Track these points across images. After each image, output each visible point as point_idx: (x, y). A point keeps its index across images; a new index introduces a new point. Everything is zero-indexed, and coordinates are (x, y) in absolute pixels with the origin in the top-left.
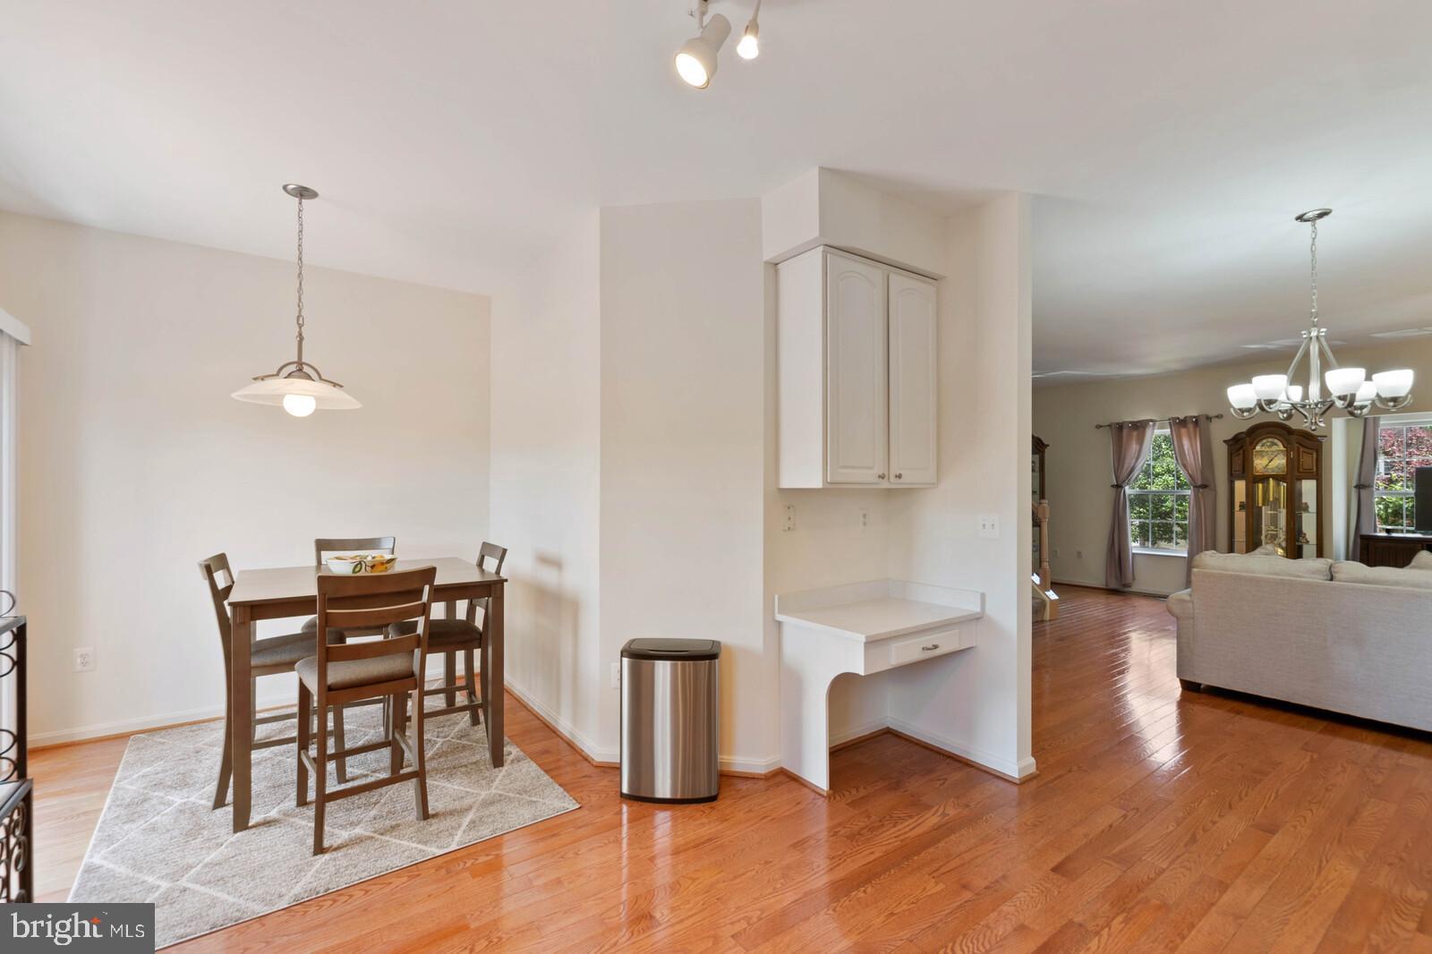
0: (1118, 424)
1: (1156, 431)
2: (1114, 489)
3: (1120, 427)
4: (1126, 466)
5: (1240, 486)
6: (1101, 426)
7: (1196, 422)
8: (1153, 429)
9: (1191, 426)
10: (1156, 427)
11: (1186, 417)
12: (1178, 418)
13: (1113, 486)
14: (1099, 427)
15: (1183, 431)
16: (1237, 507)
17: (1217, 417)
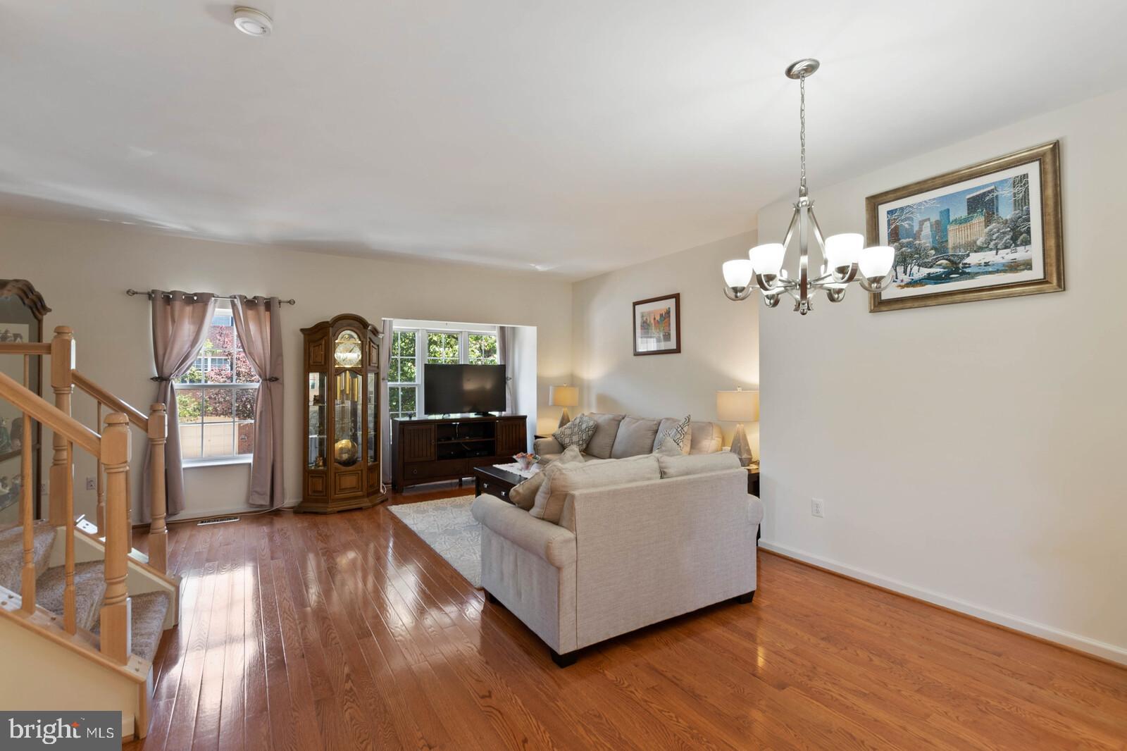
0: (163, 292)
1: (217, 309)
2: (155, 384)
3: (168, 299)
4: (175, 351)
5: (314, 378)
6: (134, 293)
7: (269, 304)
8: (214, 307)
9: (262, 308)
10: (217, 304)
11: (255, 298)
12: (246, 297)
13: (154, 379)
14: (131, 293)
15: (250, 313)
16: (311, 403)
17: (289, 302)
